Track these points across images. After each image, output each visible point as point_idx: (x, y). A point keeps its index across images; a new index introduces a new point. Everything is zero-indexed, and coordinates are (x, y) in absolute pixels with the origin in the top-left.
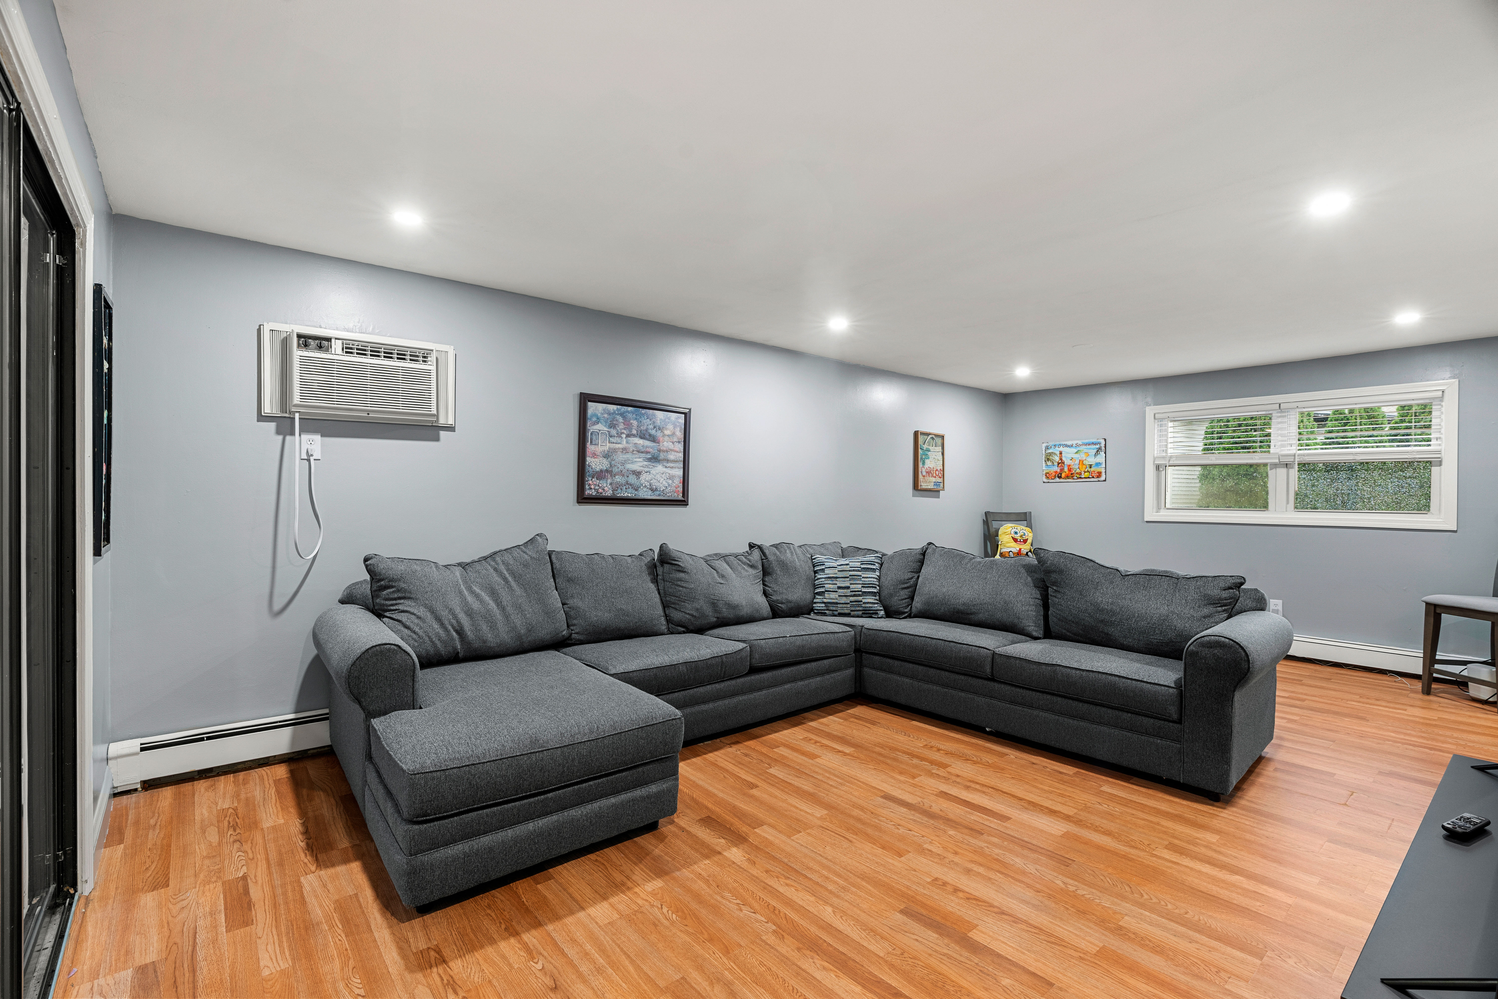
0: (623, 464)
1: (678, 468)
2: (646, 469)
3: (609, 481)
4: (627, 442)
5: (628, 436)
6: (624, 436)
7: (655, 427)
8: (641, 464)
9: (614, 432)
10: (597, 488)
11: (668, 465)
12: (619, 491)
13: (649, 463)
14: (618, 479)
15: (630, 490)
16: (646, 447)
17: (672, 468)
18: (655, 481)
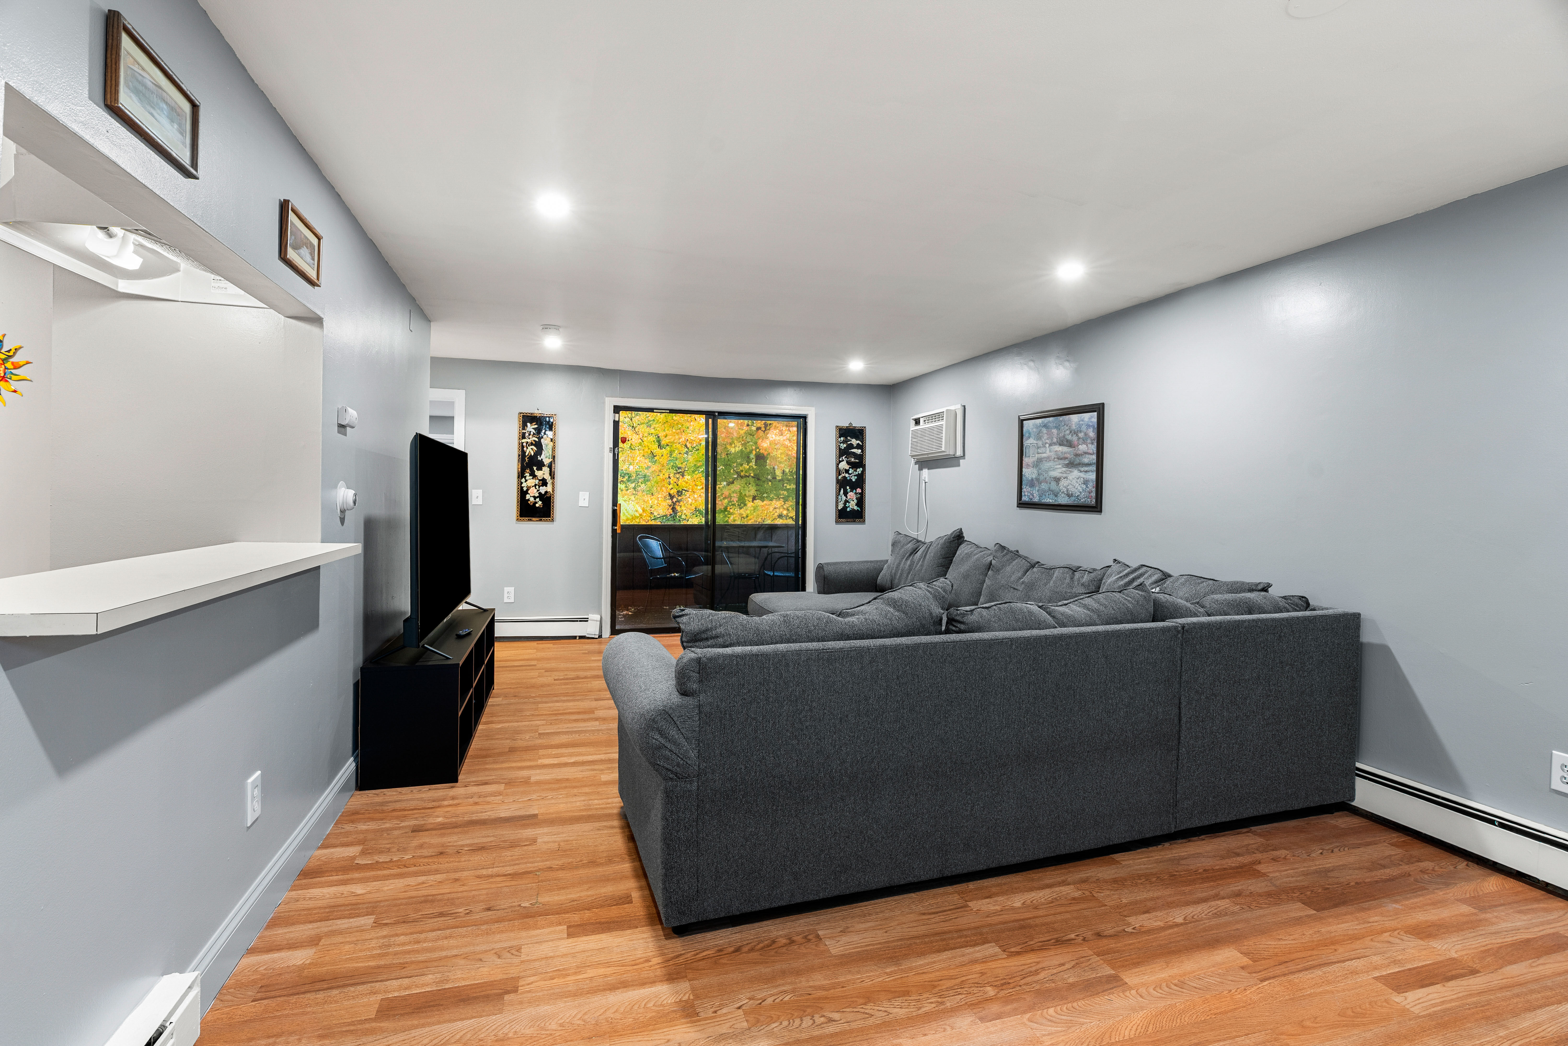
0: (1047, 472)
1: (1092, 471)
2: (1065, 475)
3: (1037, 488)
4: (1050, 451)
5: (1050, 445)
6: (1047, 445)
7: (1071, 432)
8: (1060, 471)
9: (1040, 443)
10: (1029, 494)
11: (1082, 469)
12: (1044, 497)
13: (1067, 469)
14: (1044, 486)
15: (1051, 496)
16: (1065, 453)
17: (1086, 472)
18: (1071, 486)
